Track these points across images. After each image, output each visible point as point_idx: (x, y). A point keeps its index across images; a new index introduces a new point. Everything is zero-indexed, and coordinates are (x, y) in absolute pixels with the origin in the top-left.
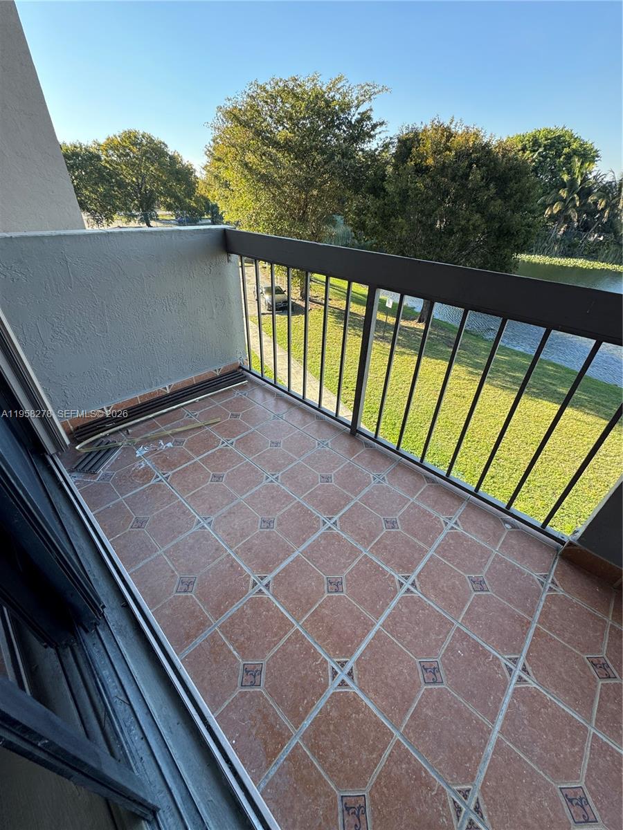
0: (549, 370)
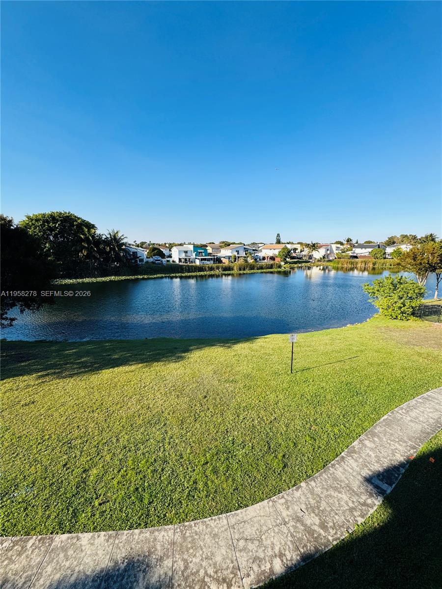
0: (107, 346)
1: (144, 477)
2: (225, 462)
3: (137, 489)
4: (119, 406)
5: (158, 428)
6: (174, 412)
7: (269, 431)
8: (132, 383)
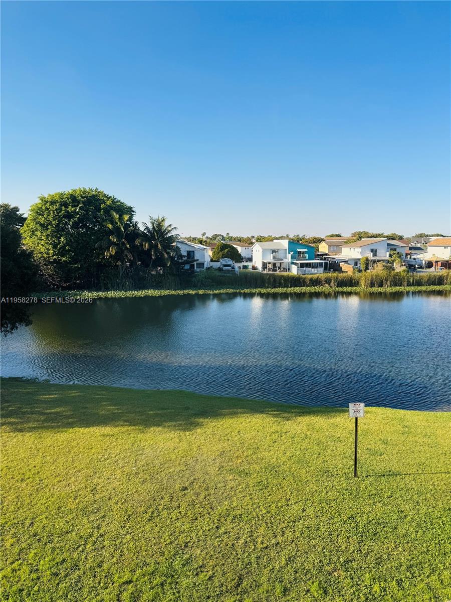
1: (38, 578)
2: (156, 587)
3: (21, 590)
4: (58, 479)
5: (92, 518)
6: (125, 502)
7: (253, 559)
8: (93, 451)
